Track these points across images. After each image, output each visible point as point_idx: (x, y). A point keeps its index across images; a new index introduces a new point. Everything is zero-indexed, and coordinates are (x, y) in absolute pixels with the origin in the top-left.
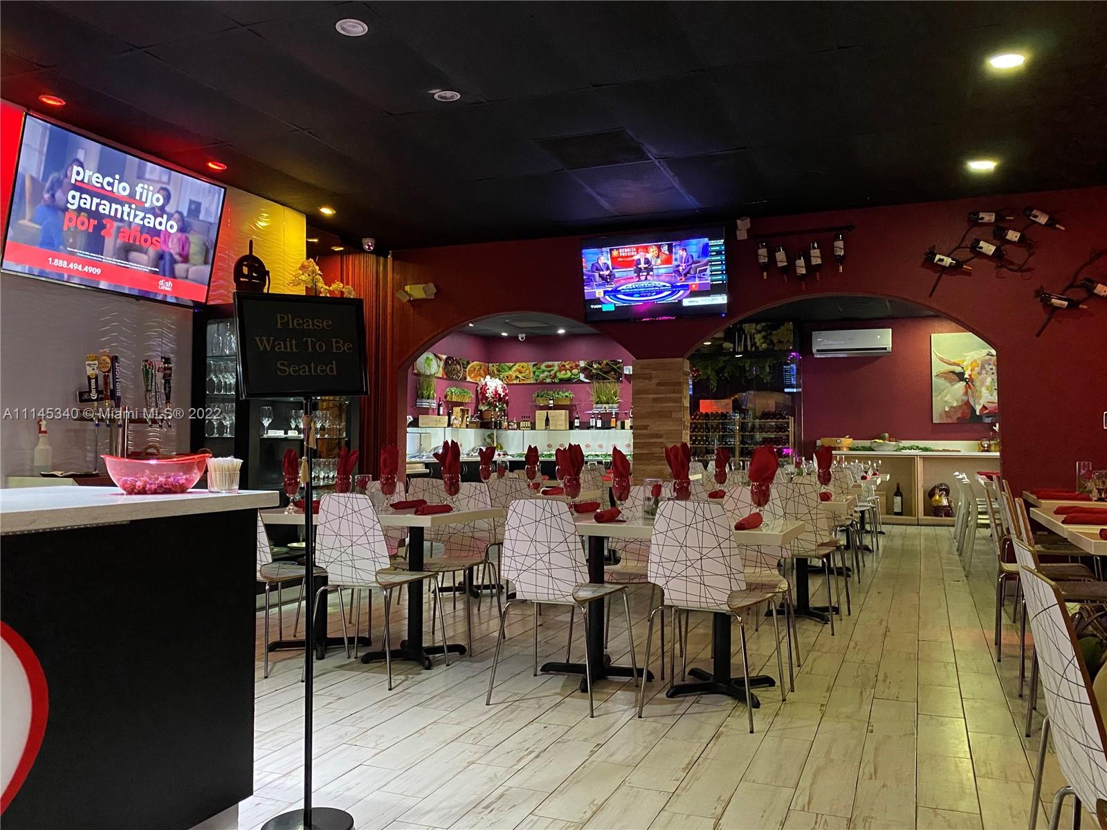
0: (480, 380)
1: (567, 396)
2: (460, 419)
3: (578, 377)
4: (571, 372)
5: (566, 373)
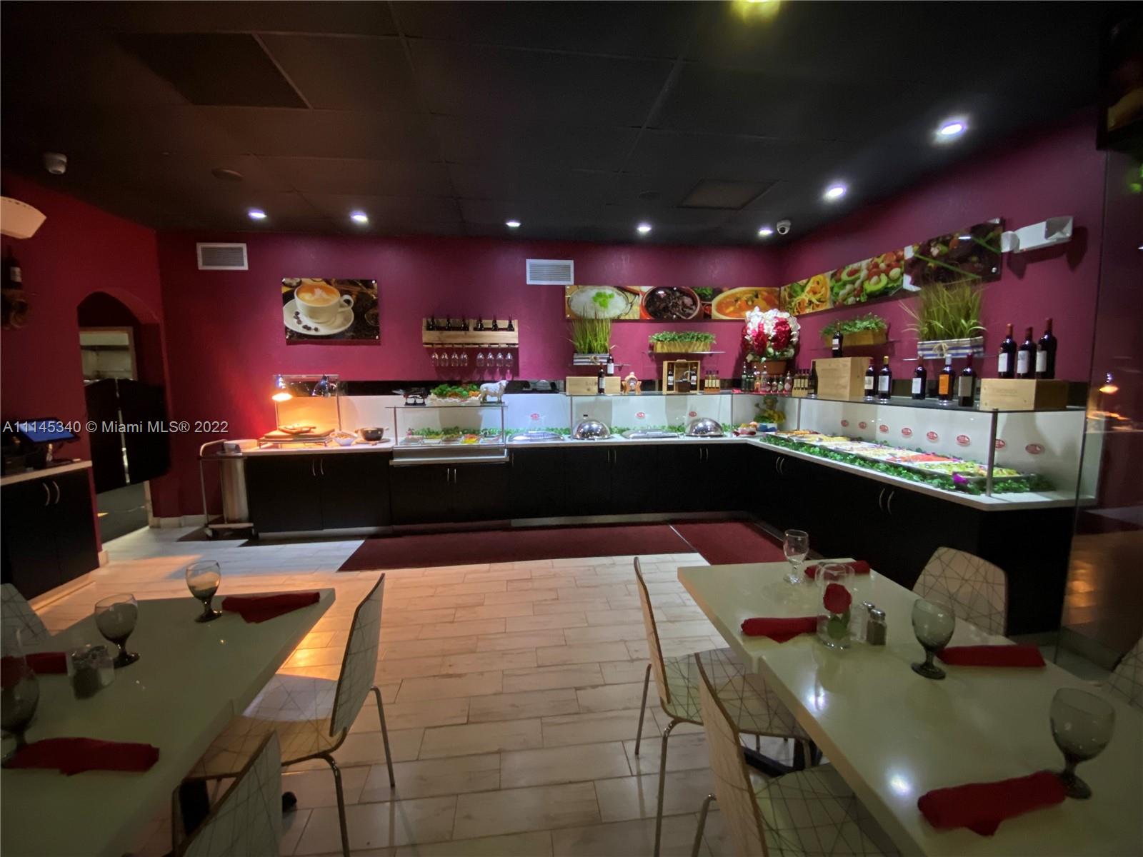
3: (898, 283)
4: (887, 275)
5: (880, 281)
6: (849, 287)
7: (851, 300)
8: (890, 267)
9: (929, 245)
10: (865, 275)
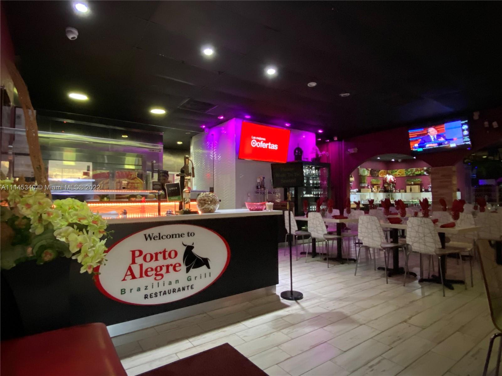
0: (384, 176)
1: (419, 181)
2: (377, 190)
3: (423, 173)
4: (420, 171)
9: (429, 168)
10: (415, 171)
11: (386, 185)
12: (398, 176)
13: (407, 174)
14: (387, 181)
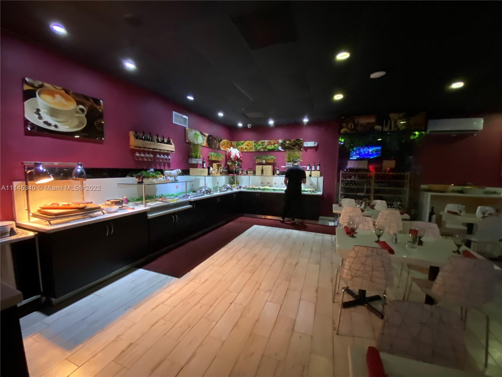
0: (228, 149)
1: (272, 158)
2: (217, 170)
3: (278, 148)
4: (274, 145)
5: (272, 146)
6: (261, 146)
7: (262, 150)
8: (274, 144)
9: (286, 140)
10: (267, 144)
11: (229, 163)
12: (245, 151)
13: (257, 148)
14: (231, 157)
